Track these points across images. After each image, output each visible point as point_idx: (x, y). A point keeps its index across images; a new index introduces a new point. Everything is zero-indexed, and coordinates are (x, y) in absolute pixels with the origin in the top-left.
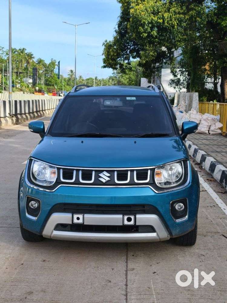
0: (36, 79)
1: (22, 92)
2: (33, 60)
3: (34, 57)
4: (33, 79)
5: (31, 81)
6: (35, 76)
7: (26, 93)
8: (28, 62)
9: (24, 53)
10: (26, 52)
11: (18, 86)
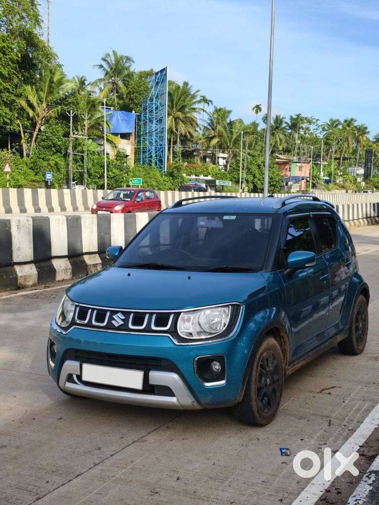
0: (371, 168)
1: (344, 191)
2: (366, 137)
3: (368, 132)
4: (365, 168)
5: (361, 171)
6: (369, 164)
7: (350, 191)
8: (358, 141)
9: (352, 127)
10: (356, 124)
11: (339, 180)
